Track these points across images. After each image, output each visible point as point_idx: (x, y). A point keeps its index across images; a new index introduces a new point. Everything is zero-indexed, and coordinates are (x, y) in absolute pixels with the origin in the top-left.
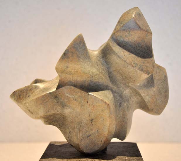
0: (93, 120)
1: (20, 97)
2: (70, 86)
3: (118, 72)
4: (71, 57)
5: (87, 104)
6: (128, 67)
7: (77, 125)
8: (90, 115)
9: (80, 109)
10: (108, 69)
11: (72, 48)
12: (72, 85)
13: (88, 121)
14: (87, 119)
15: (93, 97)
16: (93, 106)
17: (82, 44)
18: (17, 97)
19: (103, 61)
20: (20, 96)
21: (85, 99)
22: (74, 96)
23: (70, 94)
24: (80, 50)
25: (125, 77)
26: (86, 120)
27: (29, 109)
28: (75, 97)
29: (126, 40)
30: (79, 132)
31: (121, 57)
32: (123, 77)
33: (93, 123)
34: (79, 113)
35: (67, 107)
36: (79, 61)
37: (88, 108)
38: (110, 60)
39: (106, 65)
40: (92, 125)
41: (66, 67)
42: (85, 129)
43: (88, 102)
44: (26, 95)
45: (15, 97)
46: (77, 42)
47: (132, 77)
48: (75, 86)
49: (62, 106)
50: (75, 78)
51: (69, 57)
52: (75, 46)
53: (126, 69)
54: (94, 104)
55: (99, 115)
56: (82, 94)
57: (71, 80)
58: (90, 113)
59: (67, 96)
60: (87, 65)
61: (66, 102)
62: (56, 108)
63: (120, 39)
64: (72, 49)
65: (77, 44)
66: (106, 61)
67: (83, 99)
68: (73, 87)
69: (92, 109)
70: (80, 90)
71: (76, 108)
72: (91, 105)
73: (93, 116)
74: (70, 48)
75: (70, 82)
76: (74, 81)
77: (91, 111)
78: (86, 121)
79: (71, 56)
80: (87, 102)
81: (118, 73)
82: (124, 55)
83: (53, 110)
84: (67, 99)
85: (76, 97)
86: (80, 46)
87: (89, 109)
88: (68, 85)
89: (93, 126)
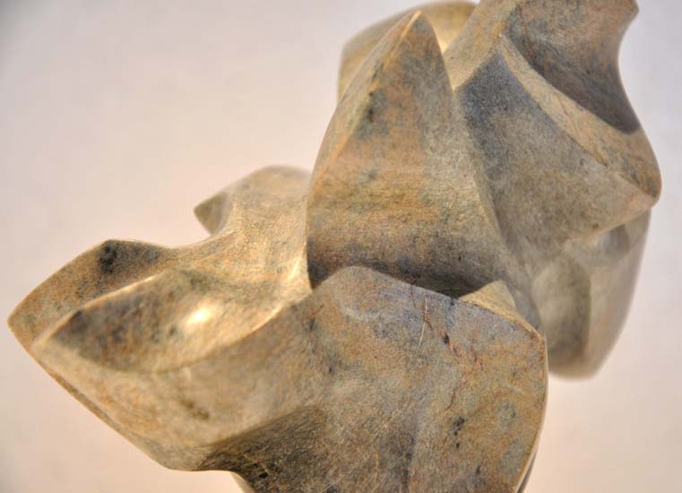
0: (463, 421)
1: (117, 340)
2: (357, 268)
3: (532, 189)
4: (396, 124)
5: (445, 347)
6: (585, 166)
7: (386, 455)
8: (453, 397)
9: (403, 372)
10: (491, 177)
11: (399, 82)
12: (365, 263)
13: (442, 427)
14: (439, 418)
15: (476, 312)
16: (475, 355)
17: (433, 64)
18: (99, 338)
19: (474, 139)
20: (116, 334)
21: (433, 324)
22: (375, 317)
23: (358, 308)
24: (427, 91)
25: (559, 212)
26: (432, 426)
27: (188, 395)
28: (380, 318)
29: (559, 40)
30: (401, 486)
31: (556, 120)
32: (547, 212)
33: (465, 436)
34: (398, 397)
35: (347, 368)
36: (422, 148)
37: (447, 368)
38: (504, 134)
39: (484, 158)
40: (458, 445)
41: (366, 178)
42: (429, 470)
43: (451, 339)
44: (157, 324)
45: (82, 340)
46: (414, 56)
47: (589, 213)
48: (380, 266)
49: (327, 369)
50: (378, 226)
51: (389, 125)
52: (411, 74)
53: (571, 174)
54: (477, 348)
55: (498, 395)
56: (419, 304)
57: (360, 239)
58: (455, 390)
59: (348, 317)
60: (450, 163)
61: (342, 348)
62: (306, 381)
63: (538, 37)
64: (400, 86)
65: (418, 63)
66: (483, 143)
67: (424, 325)
68: (370, 274)
69: (469, 368)
70: (408, 285)
71: (384, 374)
72: (463, 352)
73: (464, 407)
74: (392, 84)
75: (355, 246)
76: (370, 245)
77: (463, 380)
78: (434, 431)
79: (394, 120)
80: (446, 340)
81: (531, 193)
82: (566, 113)
83: (298, 391)
84: (345, 333)
85: (388, 318)
86: (427, 75)
87: (453, 370)
88: (349, 265)
89: (462, 451)
